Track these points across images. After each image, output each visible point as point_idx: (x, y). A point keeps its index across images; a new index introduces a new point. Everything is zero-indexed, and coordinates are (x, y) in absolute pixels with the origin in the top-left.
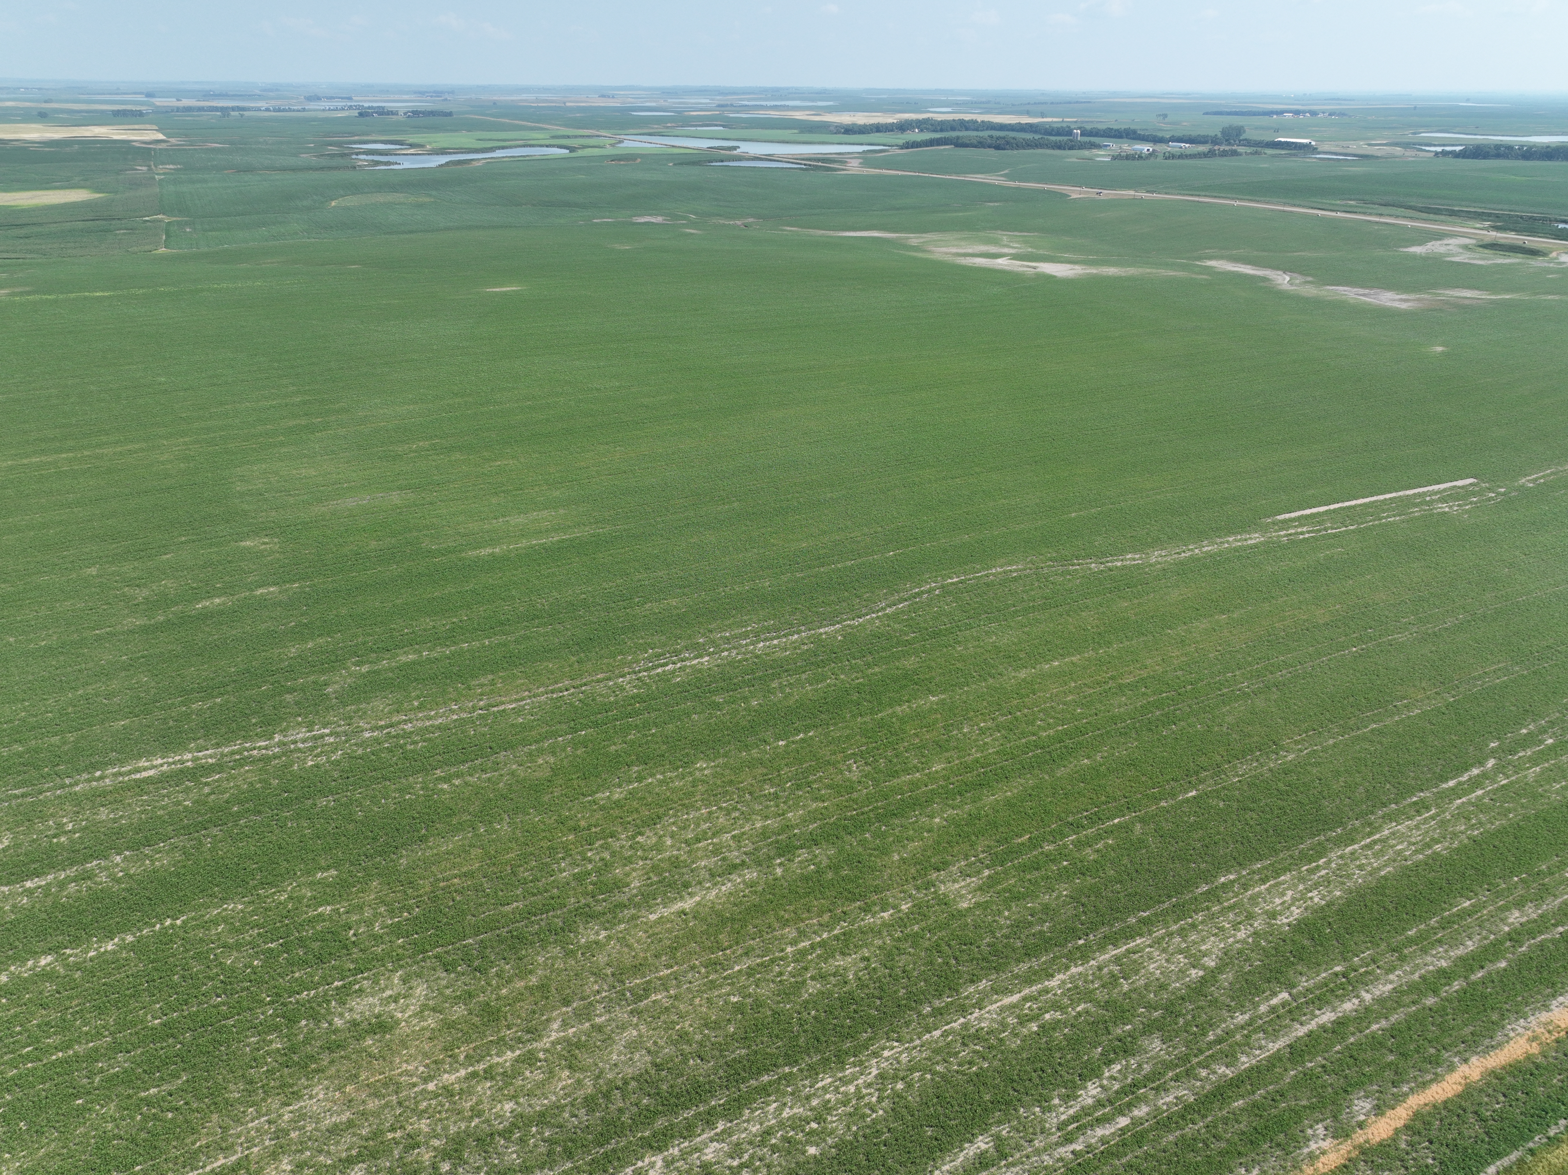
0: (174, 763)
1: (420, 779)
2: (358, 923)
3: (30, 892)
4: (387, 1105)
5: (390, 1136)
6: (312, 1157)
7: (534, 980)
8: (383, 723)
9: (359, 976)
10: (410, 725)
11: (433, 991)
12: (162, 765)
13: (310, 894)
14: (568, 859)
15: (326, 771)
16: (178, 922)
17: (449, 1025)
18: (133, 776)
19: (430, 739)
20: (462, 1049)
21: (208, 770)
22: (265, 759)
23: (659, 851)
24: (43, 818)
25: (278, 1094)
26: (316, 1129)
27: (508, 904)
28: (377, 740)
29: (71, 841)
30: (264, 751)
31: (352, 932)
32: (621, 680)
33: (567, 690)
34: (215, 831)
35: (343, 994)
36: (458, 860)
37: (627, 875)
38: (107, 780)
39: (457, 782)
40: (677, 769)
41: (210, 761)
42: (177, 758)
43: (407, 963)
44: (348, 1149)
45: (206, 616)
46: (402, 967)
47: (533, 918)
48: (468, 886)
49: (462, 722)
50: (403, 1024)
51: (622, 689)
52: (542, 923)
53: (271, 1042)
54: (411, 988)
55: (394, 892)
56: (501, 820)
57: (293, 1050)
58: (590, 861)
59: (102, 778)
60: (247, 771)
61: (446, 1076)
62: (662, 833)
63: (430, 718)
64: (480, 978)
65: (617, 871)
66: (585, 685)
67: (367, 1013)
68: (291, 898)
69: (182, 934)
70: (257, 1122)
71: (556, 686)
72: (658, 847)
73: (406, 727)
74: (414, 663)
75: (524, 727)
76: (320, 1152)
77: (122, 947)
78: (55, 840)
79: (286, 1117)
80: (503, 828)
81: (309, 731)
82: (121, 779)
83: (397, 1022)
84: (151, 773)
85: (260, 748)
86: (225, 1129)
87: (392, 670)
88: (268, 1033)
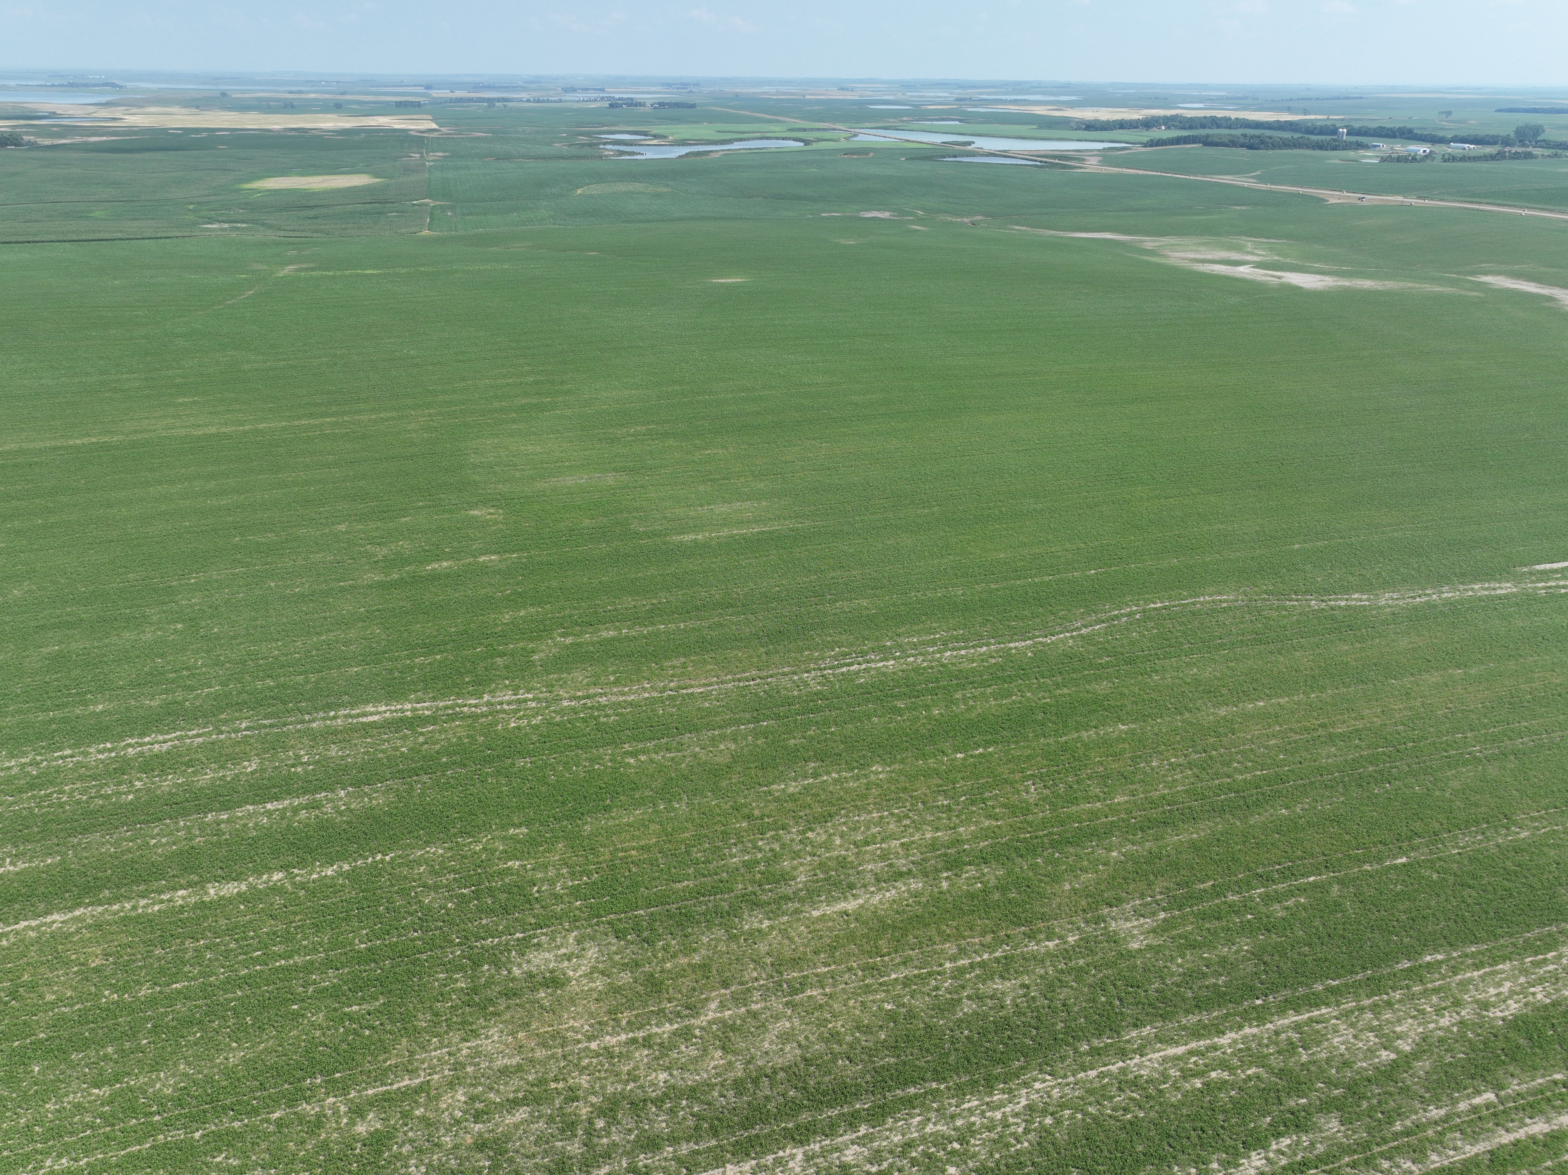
0: (395, 711)
1: (610, 752)
2: (542, 881)
3: (269, 813)
4: (553, 1056)
5: (553, 1085)
6: (484, 1092)
7: (697, 959)
8: (580, 694)
9: (539, 931)
10: (605, 698)
11: (603, 955)
12: (385, 712)
13: (501, 848)
14: (740, 846)
15: (526, 734)
16: (387, 858)
17: (616, 990)
18: (361, 719)
19: (621, 714)
20: (625, 1014)
21: (424, 721)
22: (474, 717)
23: (828, 849)
24: (285, 749)
25: (459, 1030)
26: (489, 1068)
27: (680, 882)
28: (574, 710)
29: (306, 772)
30: (473, 709)
31: (536, 889)
32: (806, 675)
33: (753, 680)
34: (425, 778)
35: (524, 946)
36: (637, 833)
37: (795, 868)
38: (339, 721)
39: (643, 758)
40: (852, 769)
41: (426, 712)
42: (399, 707)
43: (582, 925)
44: (515, 1091)
45: (434, 577)
46: (577, 928)
47: (702, 898)
48: (645, 859)
49: (652, 702)
50: (574, 982)
51: (807, 685)
52: (710, 905)
53: (457, 980)
54: (584, 949)
55: (576, 856)
56: (681, 799)
57: (475, 990)
58: (760, 850)
59: (335, 718)
60: (457, 726)
61: (608, 1038)
62: (832, 831)
63: (623, 694)
64: (647, 949)
65: (785, 863)
66: (771, 676)
67: (543, 967)
68: (485, 849)
69: (389, 869)
70: (439, 1051)
71: (744, 675)
72: (827, 845)
73: (601, 700)
74: (613, 639)
75: (709, 712)
76: (491, 1089)
77: (340, 874)
78: (293, 770)
79: (465, 1052)
80: (681, 807)
81: (514, 695)
82: (350, 720)
83: (569, 980)
84: (376, 718)
85: (470, 706)
86: (412, 1053)
87: (593, 644)
88: (455, 972)
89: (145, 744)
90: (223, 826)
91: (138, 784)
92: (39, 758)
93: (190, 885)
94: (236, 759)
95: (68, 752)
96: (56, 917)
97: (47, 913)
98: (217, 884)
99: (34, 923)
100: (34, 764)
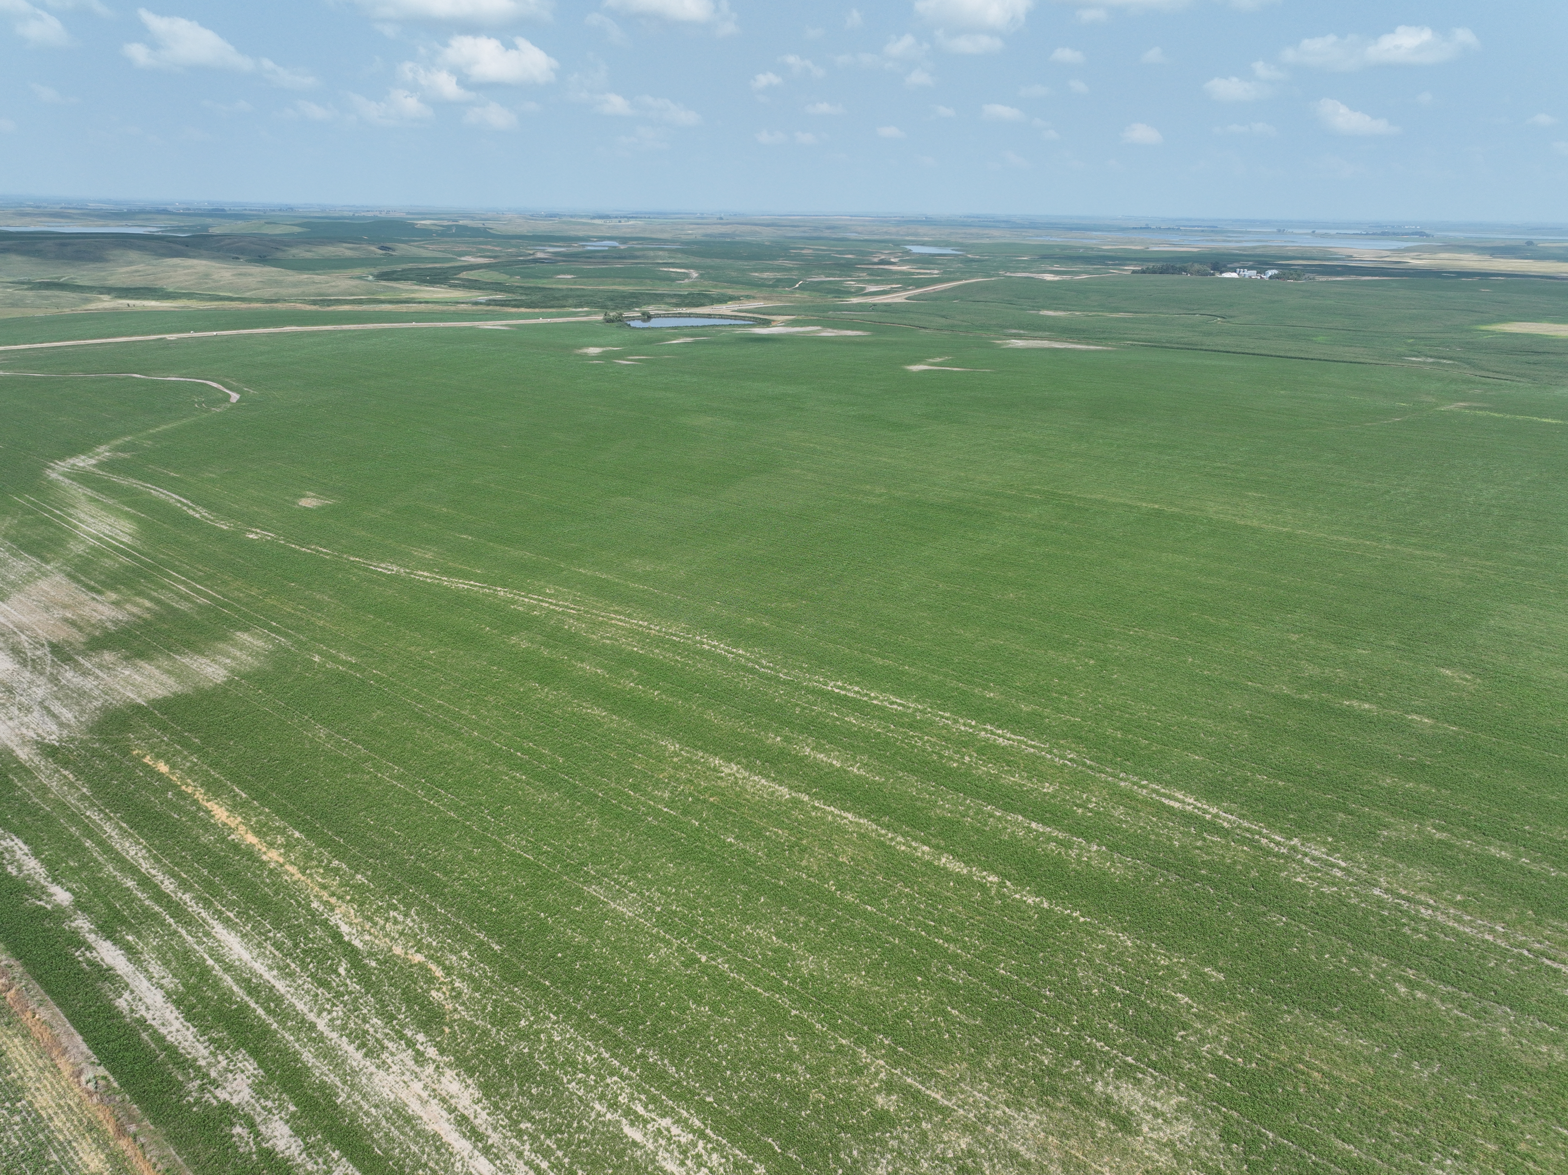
2: (1195, 1031)
9: (1150, 1070)
13: (1184, 977)
18: (1163, 800)
24: (1084, 790)
26: (1005, 1142)
28: (1380, 904)
29: (1083, 815)
30: (1272, 845)
31: (1182, 1033)
35: (1126, 1072)
36: (1339, 1060)
39: (1419, 994)
41: (1225, 824)
43: (1196, 1097)
45: (1343, 713)
46: (1189, 1095)
50: (1141, 1139)
63: (1458, 920)
67: (1126, 1102)
73: (1423, 911)
78: (1075, 808)
79: (998, 1113)
80: (1421, 1073)
81: (1327, 854)
87: (1468, 853)
88: (1051, 1046)
89: (994, 734)
90: (991, 819)
91: (967, 758)
92: (929, 710)
93: (937, 847)
94: (1042, 777)
95: (947, 715)
96: (850, 816)
97: (847, 810)
98: (951, 857)
99: (836, 812)
100: (923, 712)
